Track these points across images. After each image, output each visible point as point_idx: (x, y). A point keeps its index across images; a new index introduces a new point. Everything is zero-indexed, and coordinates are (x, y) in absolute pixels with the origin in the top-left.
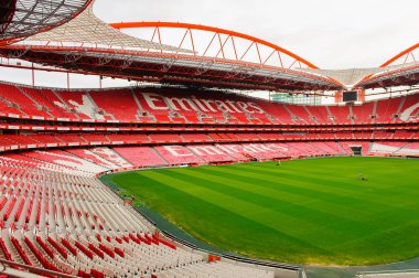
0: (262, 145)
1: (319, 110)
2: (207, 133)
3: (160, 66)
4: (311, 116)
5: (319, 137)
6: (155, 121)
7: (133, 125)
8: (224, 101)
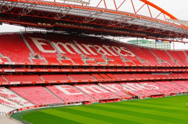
1: (178, 54)
2: (90, 73)
3: (54, 14)
4: (172, 59)
5: (181, 77)
6: (46, 63)
7: (27, 66)
8: (101, 46)
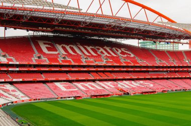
0: (133, 82)
1: (177, 54)
2: (89, 72)
3: (52, 20)
4: (171, 60)
5: (178, 75)
6: (47, 62)
7: (30, 66)
8: (102, 47)
